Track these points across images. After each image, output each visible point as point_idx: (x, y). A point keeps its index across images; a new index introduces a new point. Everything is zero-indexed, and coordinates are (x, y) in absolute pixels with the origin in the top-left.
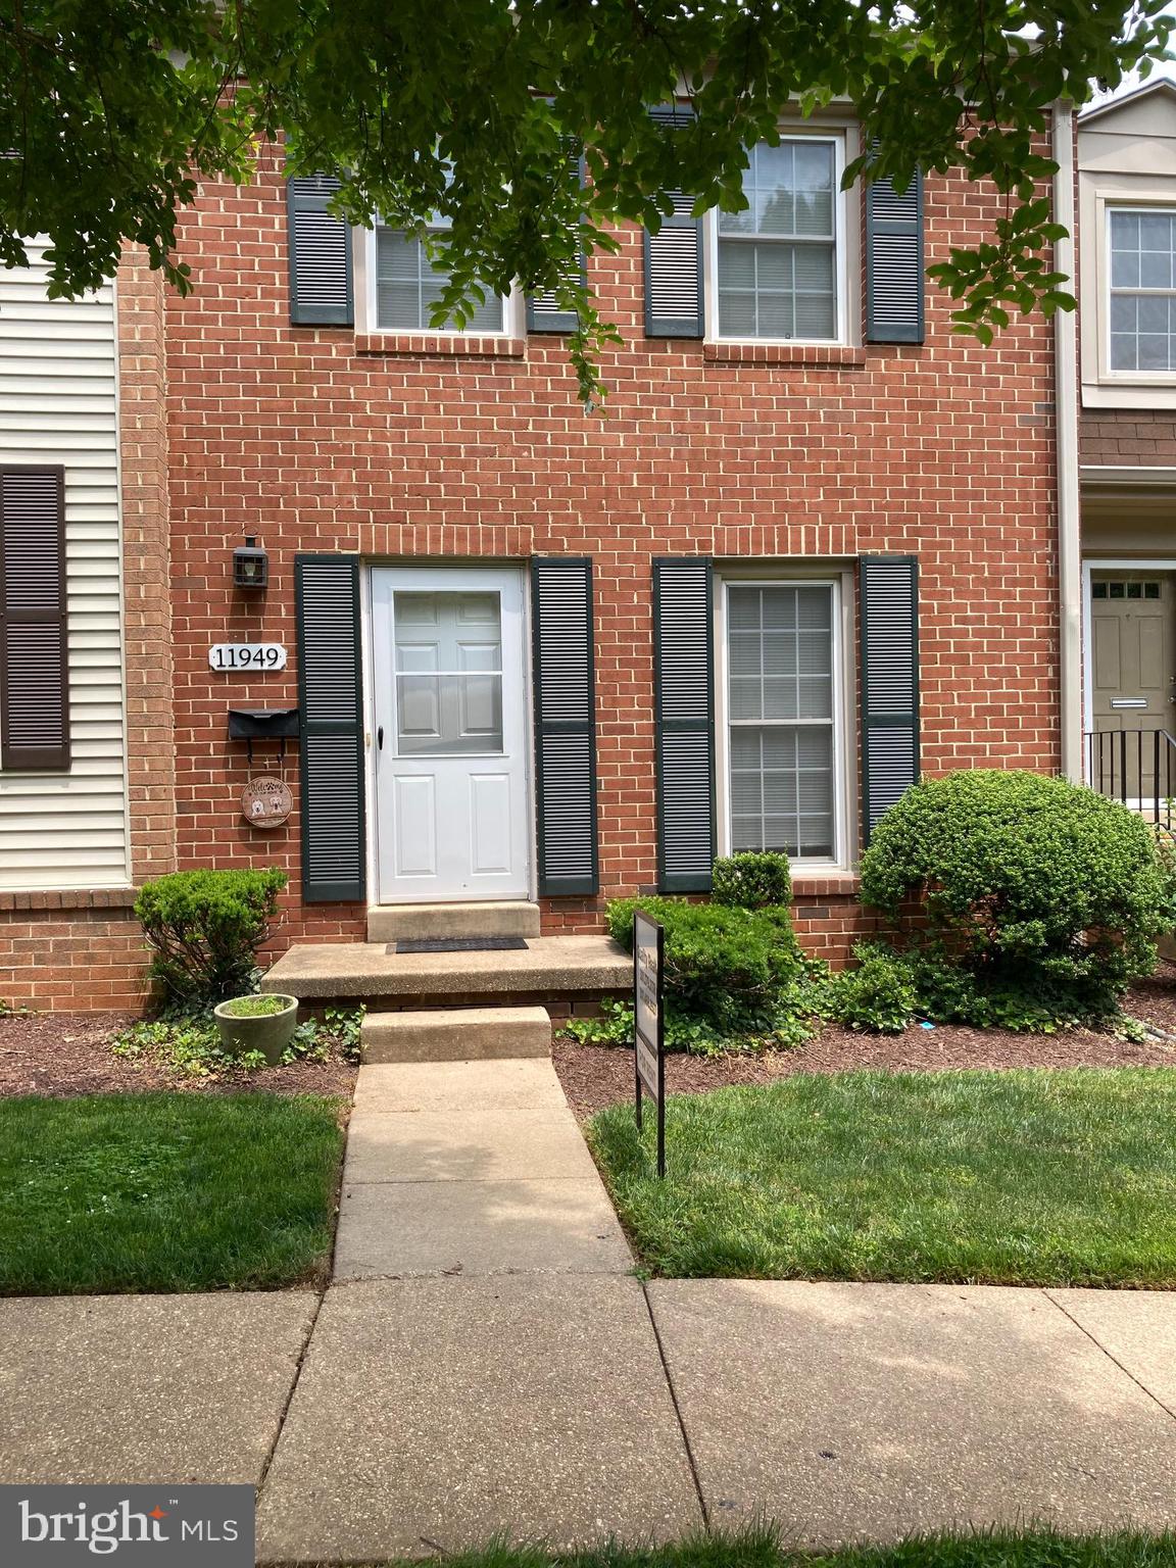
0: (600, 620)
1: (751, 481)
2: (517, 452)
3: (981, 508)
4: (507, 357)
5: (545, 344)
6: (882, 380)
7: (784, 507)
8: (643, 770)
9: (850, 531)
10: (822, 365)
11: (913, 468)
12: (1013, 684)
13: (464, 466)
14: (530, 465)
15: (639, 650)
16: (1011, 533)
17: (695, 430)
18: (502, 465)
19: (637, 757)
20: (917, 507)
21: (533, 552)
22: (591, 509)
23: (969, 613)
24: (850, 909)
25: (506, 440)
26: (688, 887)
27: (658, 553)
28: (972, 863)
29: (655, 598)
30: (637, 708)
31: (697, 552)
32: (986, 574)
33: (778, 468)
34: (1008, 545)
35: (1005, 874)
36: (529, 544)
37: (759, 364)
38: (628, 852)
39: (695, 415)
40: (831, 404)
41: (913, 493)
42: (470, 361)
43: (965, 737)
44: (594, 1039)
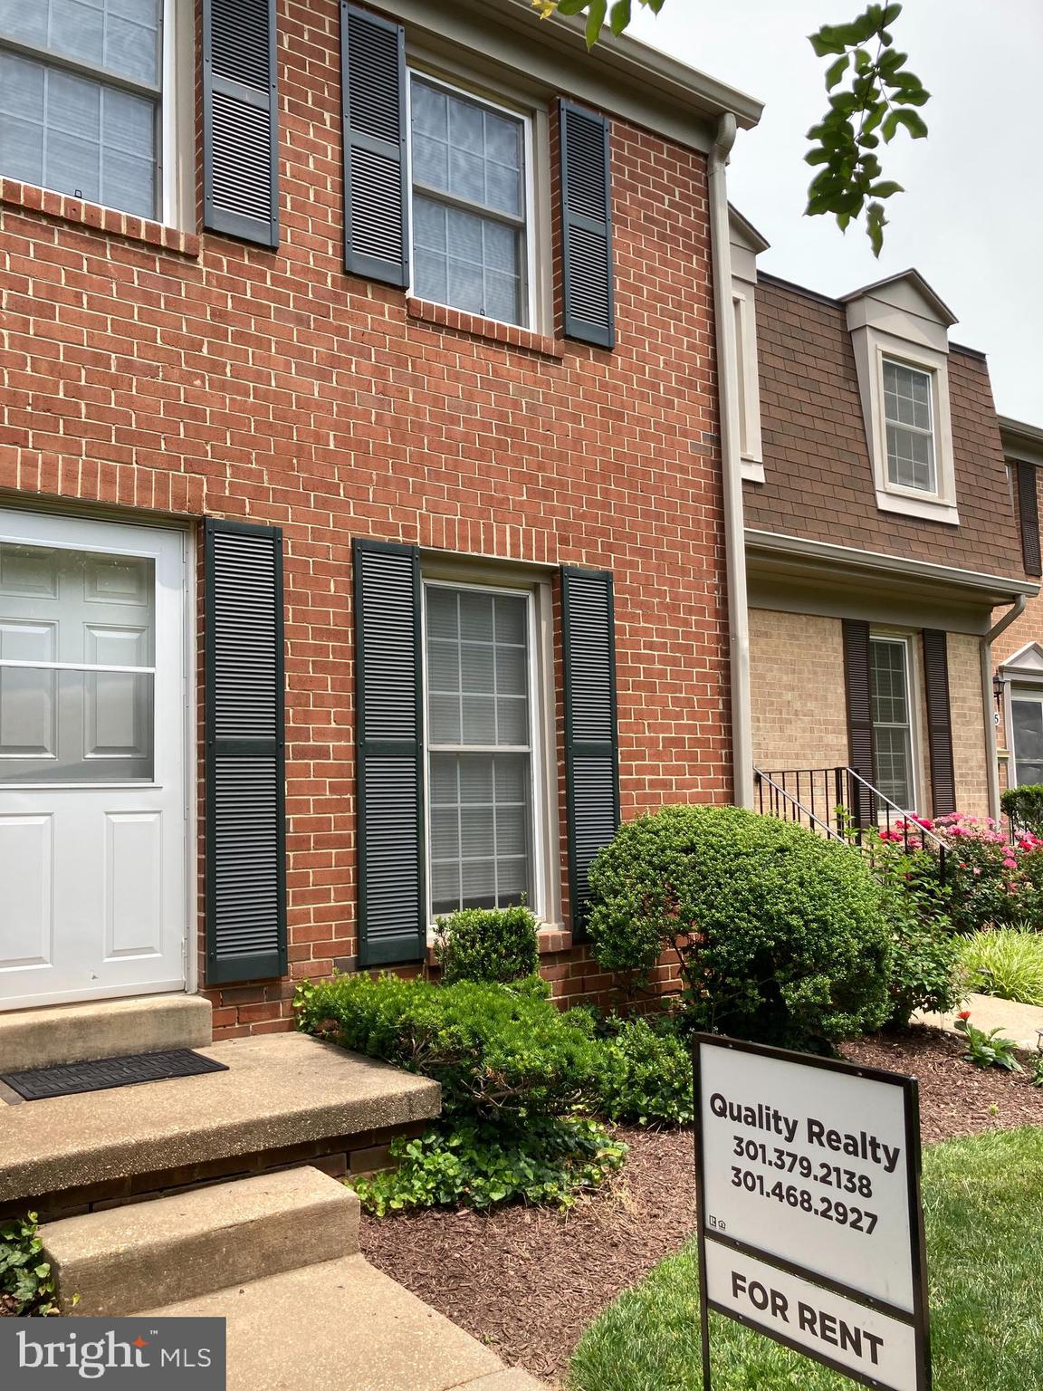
0: (289, 609)
1: (456, 465)
2: (187, 378)
3: (662, 530)
4: (176, 253)
5: (228, 251)
6: (578, 380)
7: (489, 500)
8: (340, 806)
9: (551, 536)
10: (524, 350)
11: (605, 479)
12: (692, 716)
13: (115, 383)
14: (202, 397)
15: (337, 651)
16: (687, 558)
17: (397, 394)
18: (166, 392)
19: (334, 788)
20: (609, 520)
21: (206, 511)
22: (281, 468)
23: (655, 639)
24: (559, 968)
25: (173, 360)
26: (392, 957)
27: (359, 534)
28: (749, 913)
29: (356, 587)
30: (333, 725)
31: (401, 538)
32: (668, 600)
33: (482, 456)
34: (685, 572)
35: (788, 924)
36: (200, 500)
37: (464, 334)
38: (320, 916)
39: (399, 377)
40: (532, 394)
41: (605, 506)
42: (126, 246)
43: (654, 770)
44: (395, 1205)
